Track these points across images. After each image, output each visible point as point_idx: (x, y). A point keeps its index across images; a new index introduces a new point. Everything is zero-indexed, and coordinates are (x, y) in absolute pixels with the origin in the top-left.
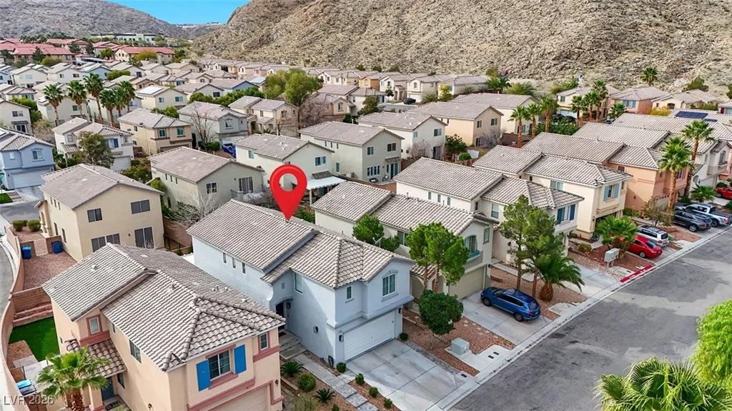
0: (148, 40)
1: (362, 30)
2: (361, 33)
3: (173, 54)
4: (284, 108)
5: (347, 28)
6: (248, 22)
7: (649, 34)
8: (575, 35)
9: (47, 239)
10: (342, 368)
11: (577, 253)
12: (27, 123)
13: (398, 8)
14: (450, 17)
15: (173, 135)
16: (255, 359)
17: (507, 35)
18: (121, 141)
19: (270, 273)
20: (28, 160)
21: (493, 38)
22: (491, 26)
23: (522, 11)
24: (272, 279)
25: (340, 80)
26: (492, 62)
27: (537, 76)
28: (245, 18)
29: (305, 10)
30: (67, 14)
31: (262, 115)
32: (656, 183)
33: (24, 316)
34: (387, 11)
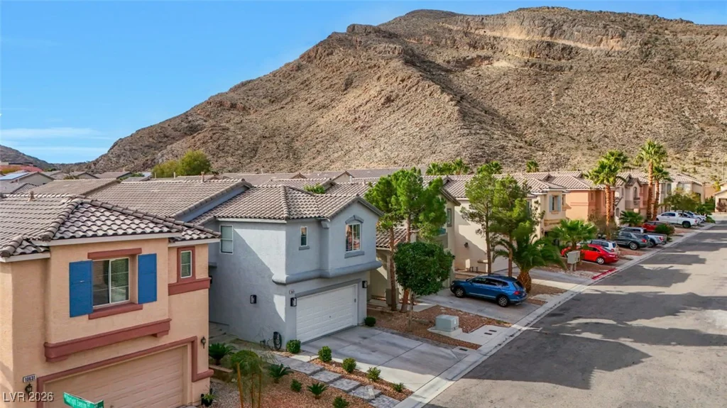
1: (252, 155)
2: (252, 157)
5: (237, 153)
7: (516, 153)
8: (454, 153)
10: (295, 348)
13: (288, 137)
14: (337, 144)
17: (392, 156)
22: (377, 150)
23: (404, 137)
28: (127, 147)
29: (193, 137)
32: (589, 205)
34: (277, 139)
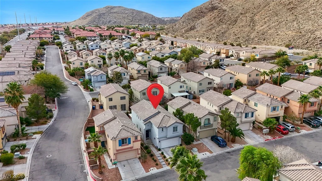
0: (150, 27)
1: (234, 24)
3: (156, 35)
4: (182, 64)
5: (227, 23)
6: (188, 19)
9: (99, 105)
10: (159, 150)
11: (257, 129)
12: (102, 64)
13: (252, 14)
14: (276, 18)
15: (142, 72)
16: (133, 142)
17: (301, 28)
18: (126, 74)
19: (145, 122)
20: (99, 79)
21: (294, 29)
22: (295, 23)
23: (312, 16)
24: (145, 123)
25: (214, 49)
26: (290, 41)
27: (310, 49)
28: (187, 18)
29: (211, 15)
30: (124, 16)
31: (174, 66)
32: (300, 107)
33: (90, 125)
34: (247, 15)
